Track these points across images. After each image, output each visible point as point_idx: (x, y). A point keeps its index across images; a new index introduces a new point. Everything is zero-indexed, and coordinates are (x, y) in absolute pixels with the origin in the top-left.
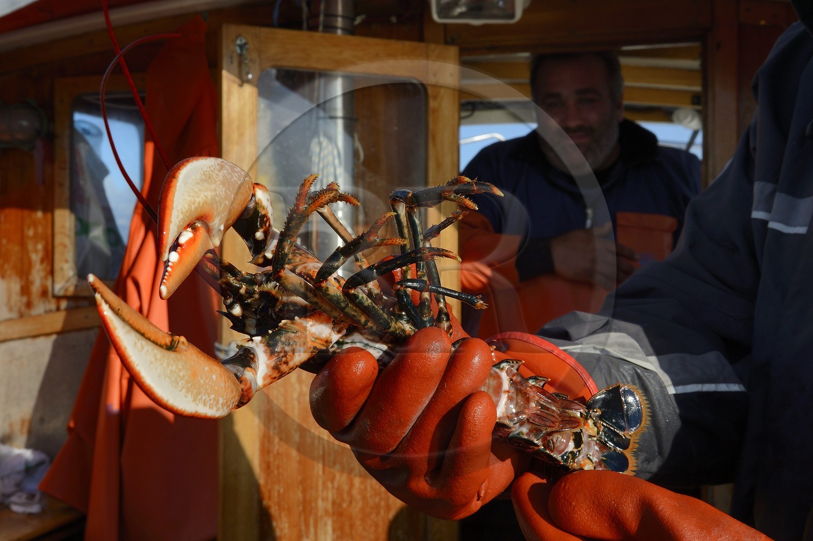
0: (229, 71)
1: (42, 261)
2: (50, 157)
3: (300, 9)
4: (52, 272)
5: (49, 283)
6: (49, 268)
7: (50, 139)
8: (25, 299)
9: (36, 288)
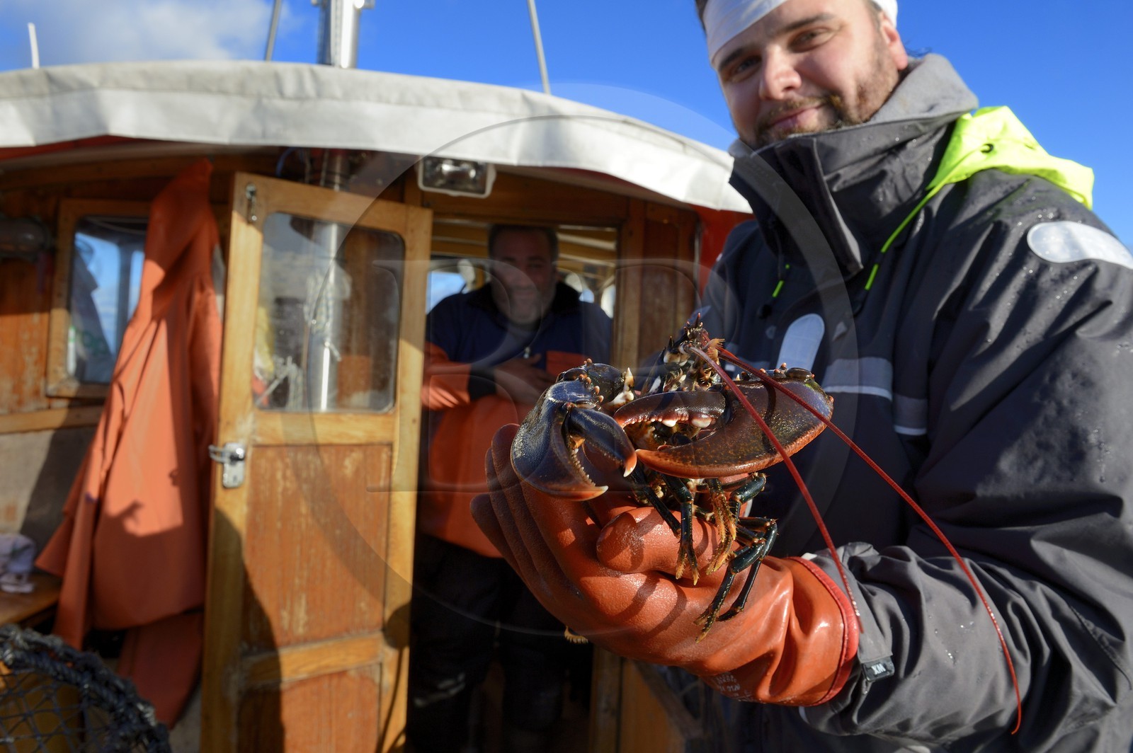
0: (240, 212)
1: (36, 363)
2: (51, 270)
3: (304, 165)
4: (46, 374)
5: (42, 384)
6: (43, 370)
7: (53, 253)
8: (16, 397)
9: (28, 388)
